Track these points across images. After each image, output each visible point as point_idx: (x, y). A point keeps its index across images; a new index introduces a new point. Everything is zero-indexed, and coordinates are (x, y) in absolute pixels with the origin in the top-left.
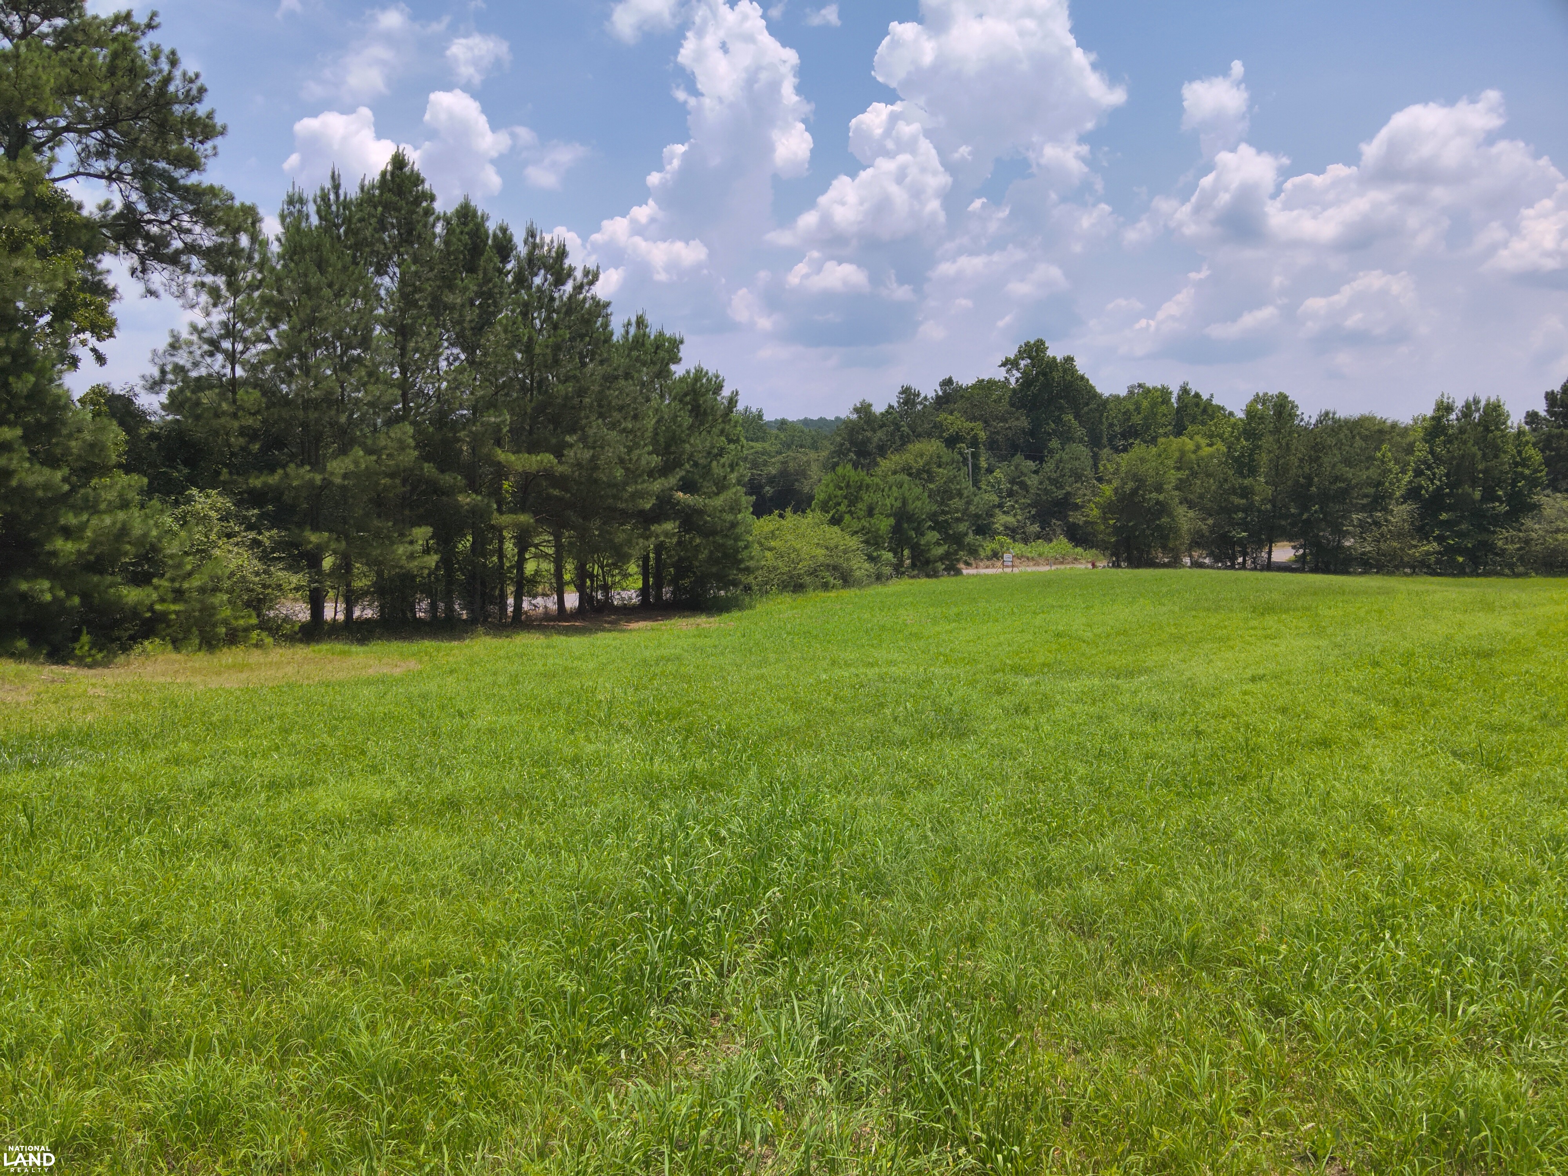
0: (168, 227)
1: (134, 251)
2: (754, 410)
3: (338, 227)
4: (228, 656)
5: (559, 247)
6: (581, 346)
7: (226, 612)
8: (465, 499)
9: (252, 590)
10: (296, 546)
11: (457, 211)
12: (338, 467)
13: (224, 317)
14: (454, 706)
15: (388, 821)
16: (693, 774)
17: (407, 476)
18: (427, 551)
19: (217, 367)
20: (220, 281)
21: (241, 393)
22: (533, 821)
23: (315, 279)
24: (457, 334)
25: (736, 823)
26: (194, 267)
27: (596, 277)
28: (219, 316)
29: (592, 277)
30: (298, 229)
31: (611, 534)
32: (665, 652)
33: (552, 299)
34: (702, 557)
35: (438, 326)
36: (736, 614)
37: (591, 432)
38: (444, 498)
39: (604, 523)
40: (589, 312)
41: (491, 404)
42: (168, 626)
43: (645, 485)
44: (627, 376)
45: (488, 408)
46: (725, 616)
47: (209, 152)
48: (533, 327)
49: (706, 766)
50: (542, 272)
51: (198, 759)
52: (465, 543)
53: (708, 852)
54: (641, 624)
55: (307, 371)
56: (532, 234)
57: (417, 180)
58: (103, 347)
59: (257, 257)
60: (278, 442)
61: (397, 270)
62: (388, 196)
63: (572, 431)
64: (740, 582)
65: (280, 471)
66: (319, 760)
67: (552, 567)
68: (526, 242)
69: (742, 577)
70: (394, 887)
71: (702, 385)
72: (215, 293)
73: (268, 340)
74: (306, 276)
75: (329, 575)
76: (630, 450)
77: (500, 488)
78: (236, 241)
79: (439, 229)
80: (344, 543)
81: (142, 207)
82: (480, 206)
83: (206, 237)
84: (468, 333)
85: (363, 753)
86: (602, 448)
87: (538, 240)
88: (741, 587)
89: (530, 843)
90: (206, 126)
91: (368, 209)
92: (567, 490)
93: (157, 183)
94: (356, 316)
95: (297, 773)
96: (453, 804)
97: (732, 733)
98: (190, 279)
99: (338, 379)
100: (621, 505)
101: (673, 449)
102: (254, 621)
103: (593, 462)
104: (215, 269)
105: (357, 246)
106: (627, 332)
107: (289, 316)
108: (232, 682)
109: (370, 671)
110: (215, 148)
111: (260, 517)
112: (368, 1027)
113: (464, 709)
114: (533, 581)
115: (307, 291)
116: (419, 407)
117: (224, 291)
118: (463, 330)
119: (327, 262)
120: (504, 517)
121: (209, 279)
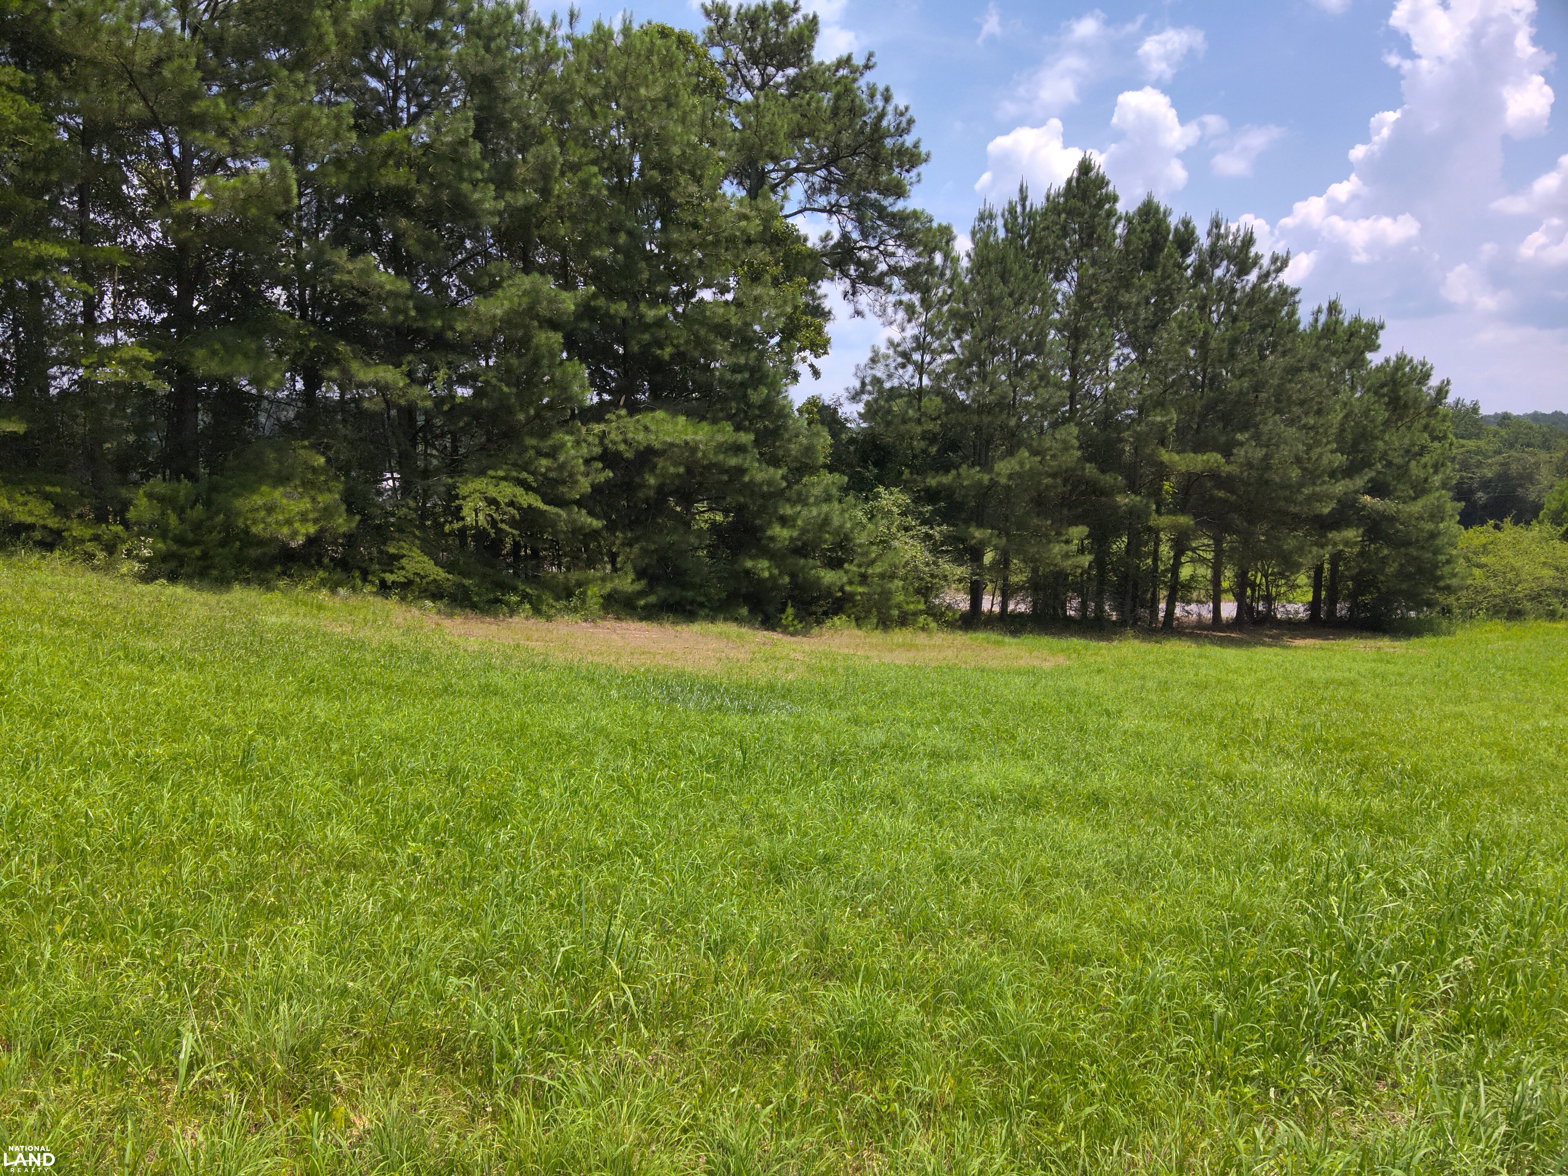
0: (875, 252)
1: (847, 276)
2: (1468, 402)
3: (1022, 238)
4: (899, 636)
5: (1246, 235)
6: (1262, 338)
7: (900, 598)
8: (1123, 500)
9: (922, 579)
10: (963, 541)
11: (1139, 209)
12: (1004, 467)
13: (916, 331)
14: (1101, 705)
15: (1036, 805)
16: (1367, 813)
17: (1067, 476)
18: (1081, 551)
19: (907, 378)
20: (915, 298)
21: (925, 400)
22: (1180, 833)
23: (999, 289)
24: (1129, 334)
25: (1420, 876)
26: (894, 288)
27: (1285, 263)
28: (912, 330)
29: (1281, 263)
30: (986, 244)
31: (1279, 540)
32: (1338, 676)
33: (1233, 290)
34: (1391, 569)
35: (1111, 326)
36: (1429, 640)
37: (1265, 429)
38: (1103, 499)
39: (1272, 528)
40: (1275, 301)
41: (1160, 403)
42: (854, 606)
43: (1325, 487)
44: (1313, 367)
45: (1155, 407)
46: (1415, 641)
47: (914, 179)
48: (1210, 321)
49: (1384, 807)
50: (1225, 263)
51: (872, 723)
52: (1120, 544)
53: (1384, 901)
54: (1309, 642)
55: (983, 377)
56: (1216, 224)
57: (1102, 182)
58: (818, 363)
59: (948, 273)
60: (953, 445)
61: (1075, 275)
62: (1072, 202)
63: (1244, 428)
64: (1437, 603)
65: (954, 472)
66: (973, 740)
67: (1209, 573)
68: (1209, 235)
69: (1440, 597)
70: (1042, 870)
71: (1404, 374)
72: (910, 310)
73: (952, 351)
74: (990, 287)
75: (989, 569)
76: (1310, 448)
77: (1160, 489)
78: (932, 260)
79: (1120, 230)
80: (1004, 540)
81: (855, 235)
82: (1162, 201)
83: (906, 258)
84: (1141, 332)
85: (1013, 737)
86: (1278, 446)
87: (1222, 231)
88: (1438, 609)
89: (1177, 854)
90: (912, 155)
91: (1052, 217)
92: (1232, 492)
93: (870, 213)
94: (1033, 322)
95: (954, 747)
96: (1099, 800)
97: (1418, 775)
98: (892, 298)
99: (1011, 384)
100: (1293, 509)
101: (1362, 446)
102: (922, 607)
103: (1266, 464)
104: (911, 288)
105: (1039, 255)
106: (1316, 320)
107: (973, 327)
108: (902, 658)
109: (1022, 662)
110: (919, 175)
111: (934, 513)
112: (1014, 996)
113: (1112, 708)
114: (1188, 586)
115: (992, 302)
116: (1084, 408)
117: (919, 309)
118: (1136, 329)
119: (1010, 271)
120: (1162, 519)
121: (906, 297)
